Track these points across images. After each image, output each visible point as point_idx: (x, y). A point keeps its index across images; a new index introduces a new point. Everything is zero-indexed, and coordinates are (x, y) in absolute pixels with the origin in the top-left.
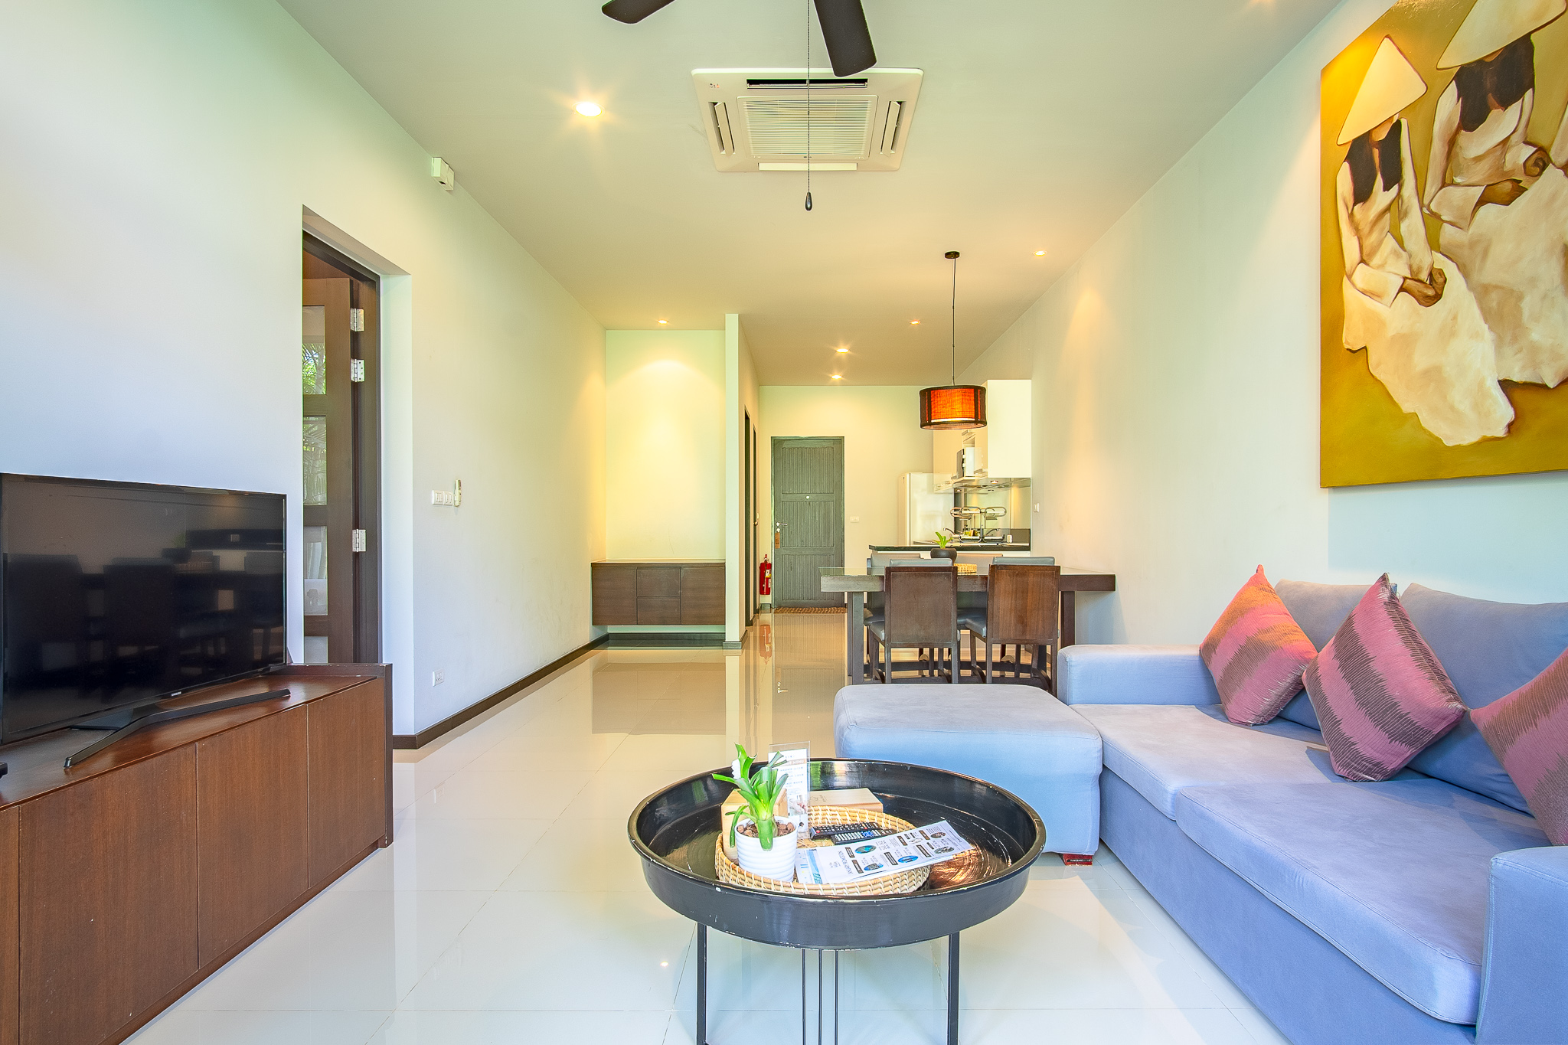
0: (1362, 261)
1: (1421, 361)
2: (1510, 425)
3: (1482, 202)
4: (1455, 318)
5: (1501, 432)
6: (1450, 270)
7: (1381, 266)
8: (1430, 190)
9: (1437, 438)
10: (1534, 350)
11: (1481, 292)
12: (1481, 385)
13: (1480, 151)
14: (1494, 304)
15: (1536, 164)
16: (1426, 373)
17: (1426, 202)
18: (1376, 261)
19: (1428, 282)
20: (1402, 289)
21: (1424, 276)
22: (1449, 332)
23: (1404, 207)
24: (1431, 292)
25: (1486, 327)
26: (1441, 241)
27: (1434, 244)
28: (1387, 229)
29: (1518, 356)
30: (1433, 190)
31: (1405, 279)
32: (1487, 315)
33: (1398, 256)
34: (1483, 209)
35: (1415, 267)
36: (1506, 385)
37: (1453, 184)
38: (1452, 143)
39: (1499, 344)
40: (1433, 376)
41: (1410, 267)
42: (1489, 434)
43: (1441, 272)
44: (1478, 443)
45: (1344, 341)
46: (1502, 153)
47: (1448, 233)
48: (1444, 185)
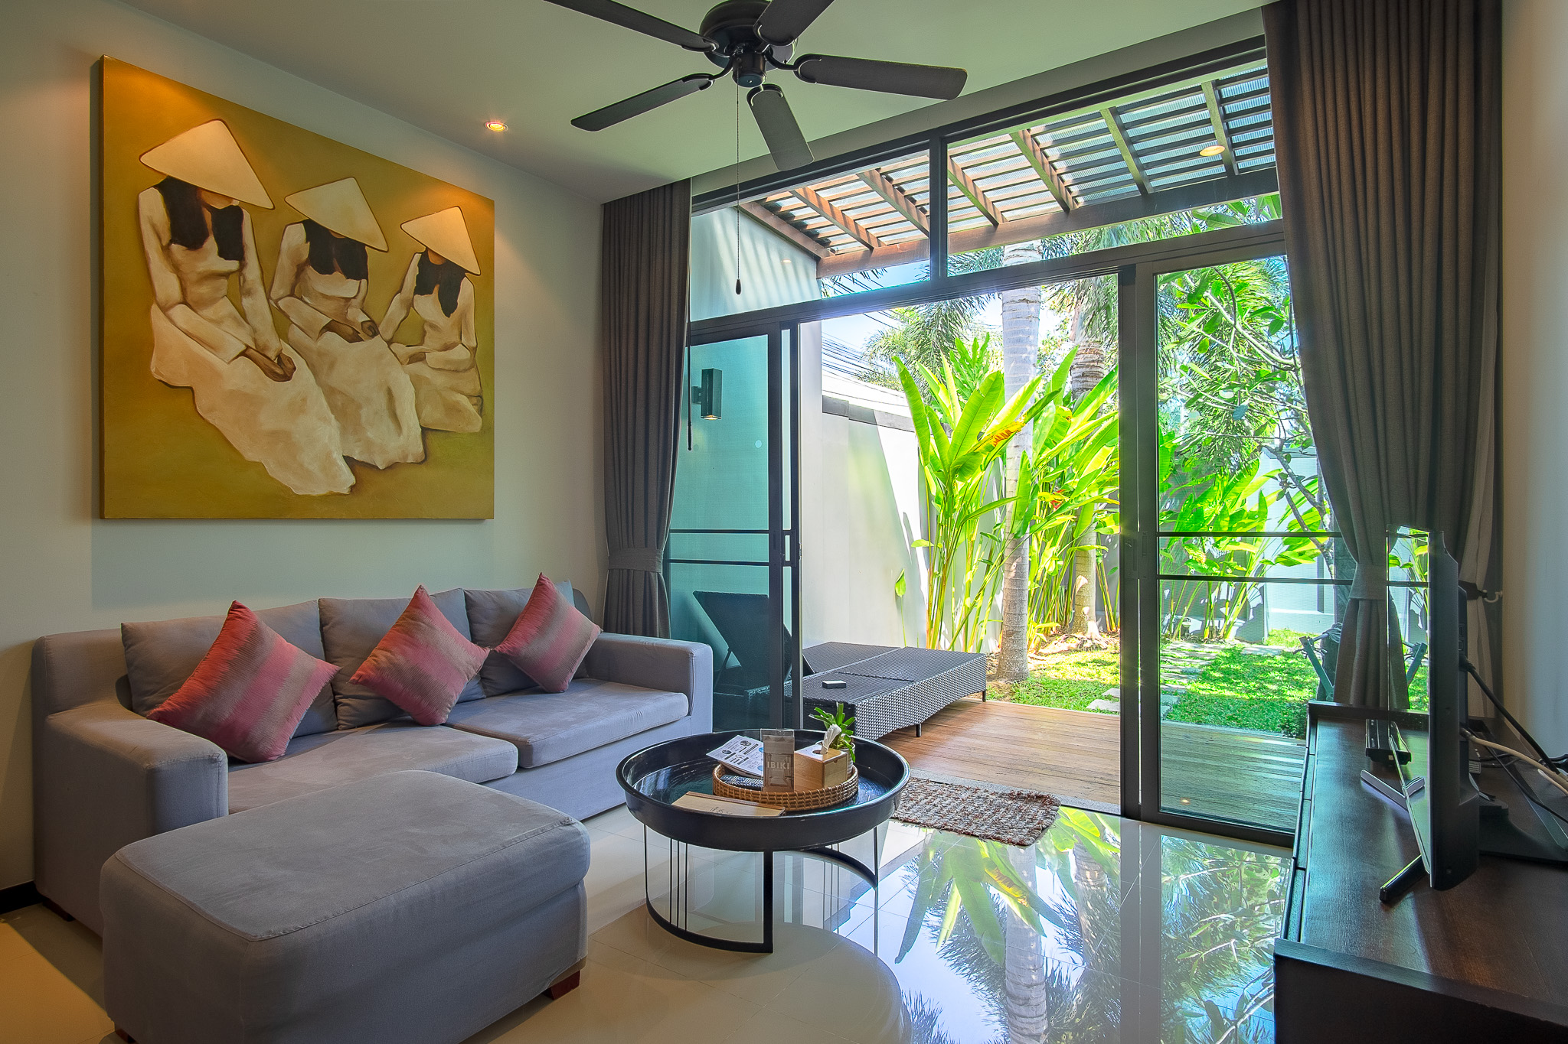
0: (185, 302)
1: (268, 421)
2: (352, 487)
3: (328, 328)
4: (304, 400)
5: (345, 490)
6: (299, 362)
7: (218, 322)
8: (278, 290)
9: (286, 487)
10: (369, 445)
11: (330, 392)
12: (329, 455)
13: (328, 293)
14: (340, 403)
15: (370, 328)
16: (274, 434)
17: (274, 295)
18: (208, 312)
19: (276, 361)
20: (243, 354)
21: (272, 354)
22: (299, 407)
23: (247, 286)
24: (279, 371)
25: (333, 416)
26: (289, 335)
27: (282, 334)
28: (224, 292)
29: (358, 443)
30: (281, 293)
31: (248, 347)
32: (333, 408)
33: (239, 324)
34: (329, 335)
35: (260, 342)
36: (348, 460)
37: (301, 299)
38: (300, 270)
39: (344, 431)
40: (280, 438)
41: (255, 341)
42: (335, 491)
43: (290, 360)
44: (326, 496)
45: (153, 370)
46: (345, 306)
47: (295, 333)
48: (292, 295)
